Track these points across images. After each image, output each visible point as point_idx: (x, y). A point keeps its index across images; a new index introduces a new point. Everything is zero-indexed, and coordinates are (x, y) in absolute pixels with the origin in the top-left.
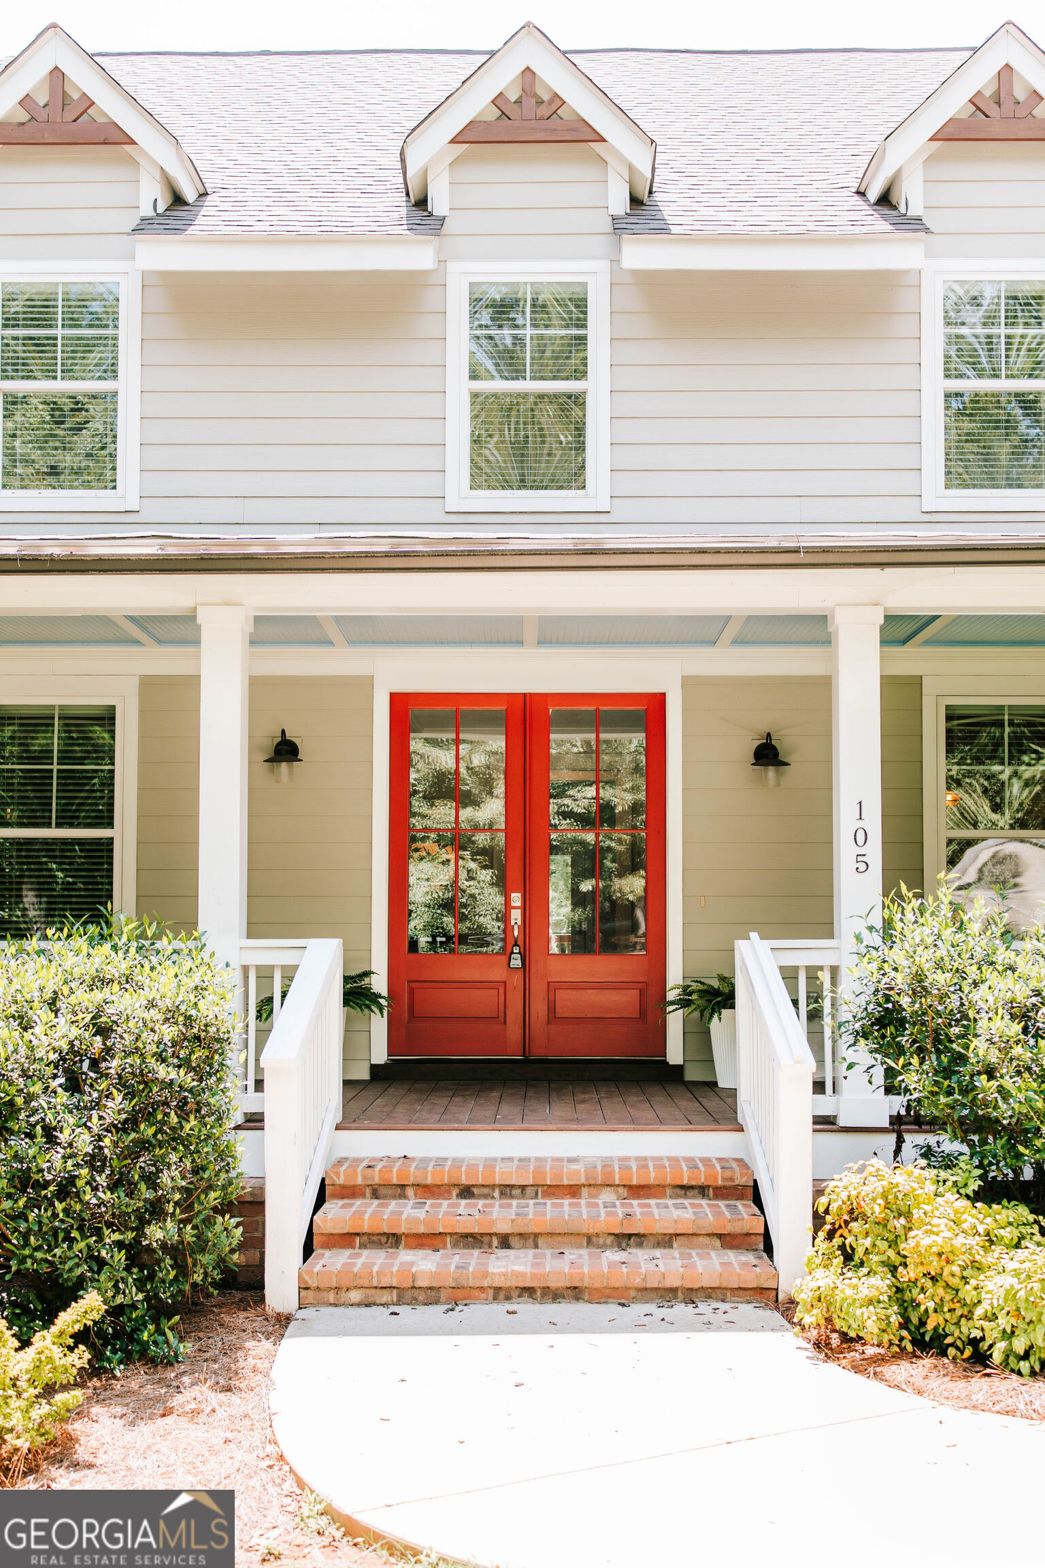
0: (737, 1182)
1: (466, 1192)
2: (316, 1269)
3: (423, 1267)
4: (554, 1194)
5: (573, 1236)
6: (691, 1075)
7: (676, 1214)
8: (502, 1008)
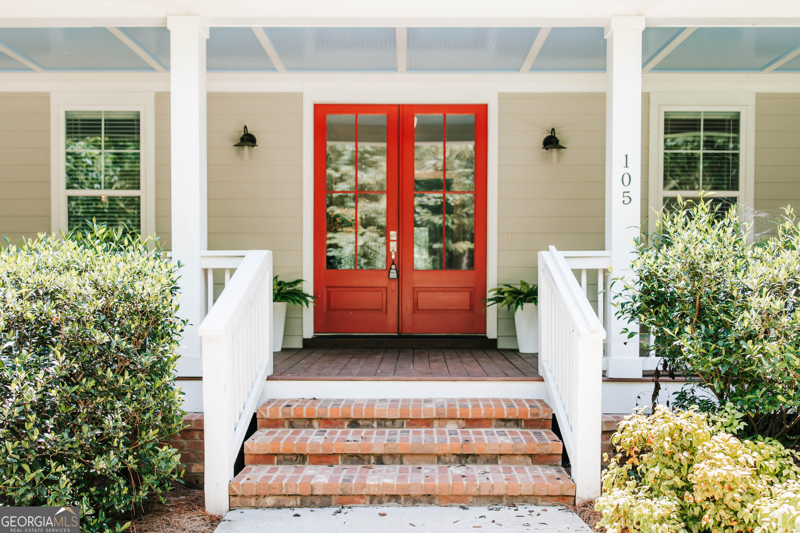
0: (541, 417)
1: (354, 423)
2: (241, 482)
3: (319, 480)
4: (414, 425)
5: (427, 456)
6: (501, 345)
7: (500, 439)
8: (384, 303)
